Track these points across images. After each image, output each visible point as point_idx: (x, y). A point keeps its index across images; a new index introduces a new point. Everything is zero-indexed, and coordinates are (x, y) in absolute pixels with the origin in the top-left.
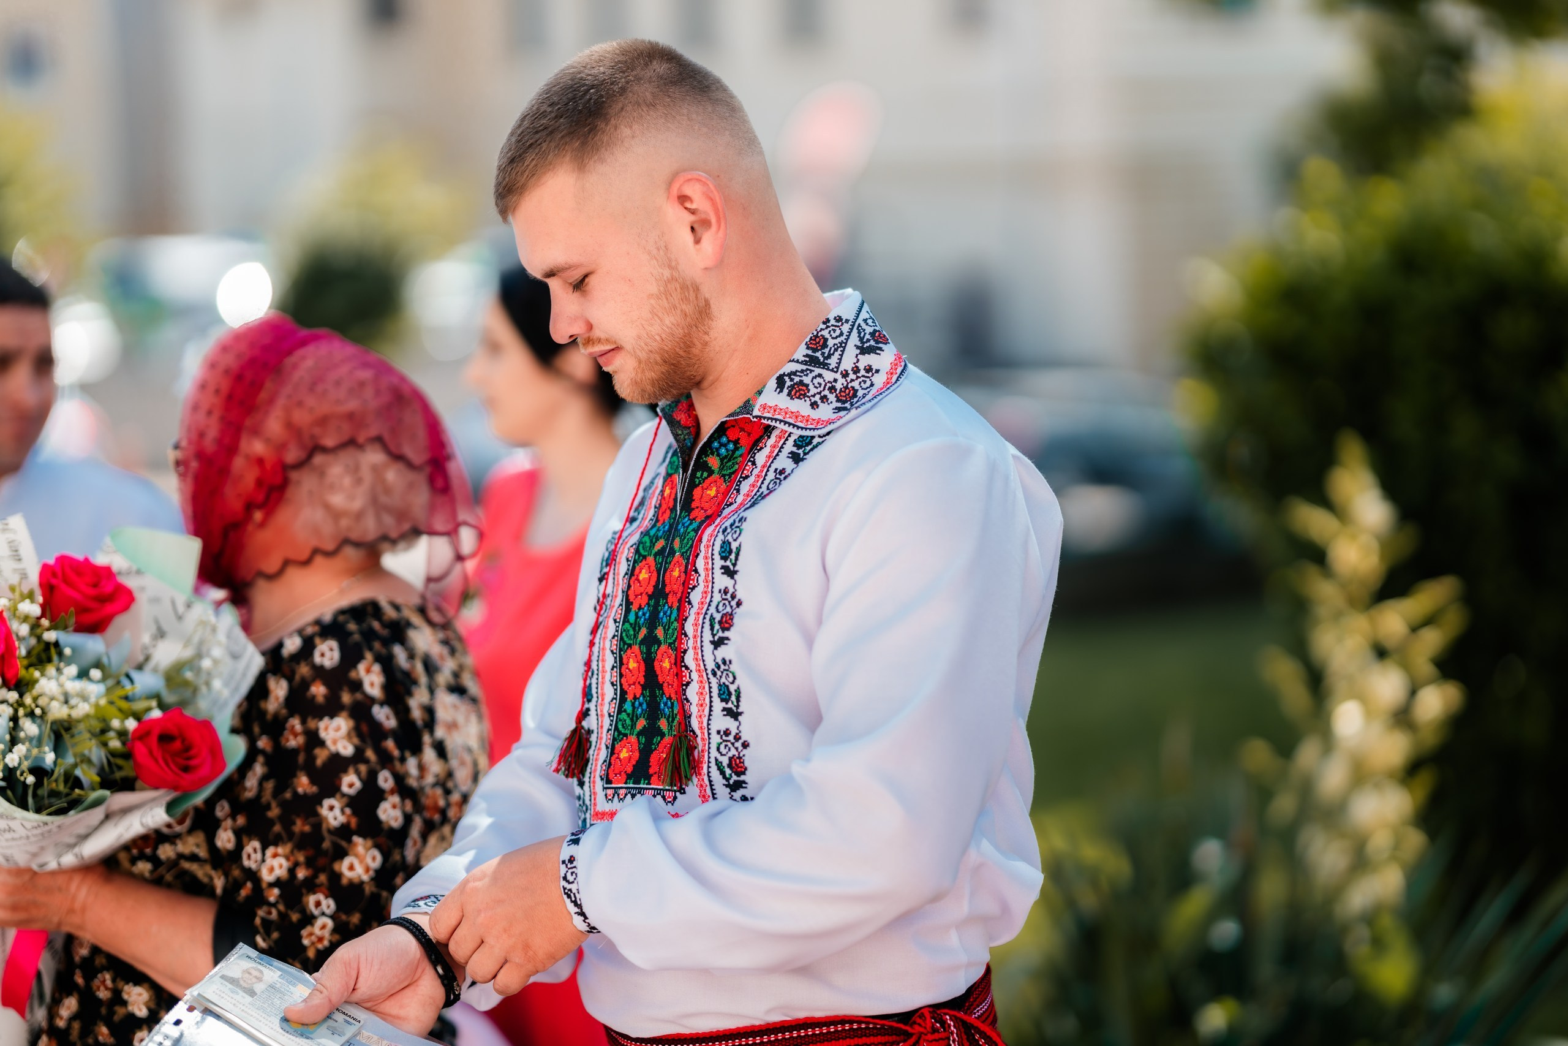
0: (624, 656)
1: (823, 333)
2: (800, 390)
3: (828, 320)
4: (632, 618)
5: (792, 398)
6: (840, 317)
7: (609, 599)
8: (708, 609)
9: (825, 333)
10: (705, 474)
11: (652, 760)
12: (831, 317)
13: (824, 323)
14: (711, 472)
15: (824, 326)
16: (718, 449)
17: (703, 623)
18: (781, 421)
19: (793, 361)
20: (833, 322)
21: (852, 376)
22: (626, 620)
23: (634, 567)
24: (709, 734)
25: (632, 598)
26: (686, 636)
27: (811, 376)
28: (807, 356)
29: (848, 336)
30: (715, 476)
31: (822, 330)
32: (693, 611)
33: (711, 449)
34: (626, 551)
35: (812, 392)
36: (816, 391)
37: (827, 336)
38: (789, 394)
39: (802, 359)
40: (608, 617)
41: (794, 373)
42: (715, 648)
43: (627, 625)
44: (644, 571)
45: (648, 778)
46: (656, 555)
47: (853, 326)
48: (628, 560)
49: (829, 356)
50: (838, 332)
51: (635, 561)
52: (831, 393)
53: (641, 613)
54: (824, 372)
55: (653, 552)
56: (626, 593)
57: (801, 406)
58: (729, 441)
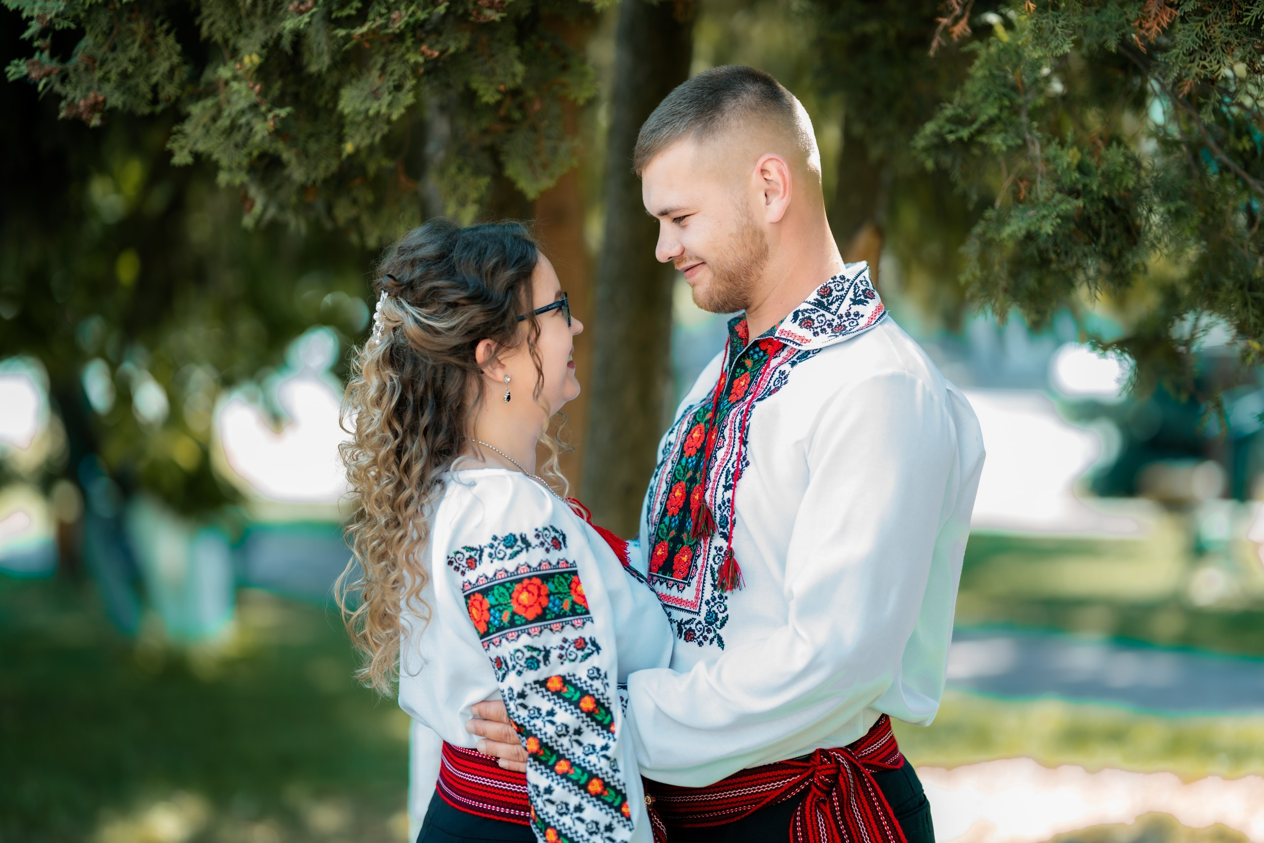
0: (673, 487)
1: (830, 285)
2: (808, 322)
3: (835, 278)
4: (683, 462)
5: (801, 328)
6: (844, 277)
7: (672, 447)
8: (727, 464)
9: (832, 286)
10: (743, 371)
11: (675, 560)
12: (838, 276)
13: (832, 279)
14: (746, 370)
15: (832, 281)
16: (752, 355)
17: (722, 473)
18: (791, 341)
19: (806, 302)
20: (838, 279)
21: (845, 318)
22: (679, 463)
23: (691, 428)
24: (710, 548)
25: (685, 448)
26: (710, 480)
27: (817, 314)
28: (816, 300)
29: (847, 292)
30: (748, 372)
31: (830, 283)
32: (717, 463)
33: (748, 355)
34: (689, 416)
35: (815, 326)
36: (819, 325)
37: (833, 288)
38: (800, 325)
39: (813, 301)
40: (669, 458)
41: (806, 311)
42: (725, 491)
43: (679, 467)
44: (696, 432)
45: (672, 573)
46: (706, 422)
47: (852, 284)
48: (688, 423)
49: (832, 303)
50: (840, 287)
51: (692, 425)
52: (829, 327)
53: (690, 460)
54: (827, 314)
55: (705, 420)
56: (682, 445)
57: (807, 333)
58: (760, 350)
